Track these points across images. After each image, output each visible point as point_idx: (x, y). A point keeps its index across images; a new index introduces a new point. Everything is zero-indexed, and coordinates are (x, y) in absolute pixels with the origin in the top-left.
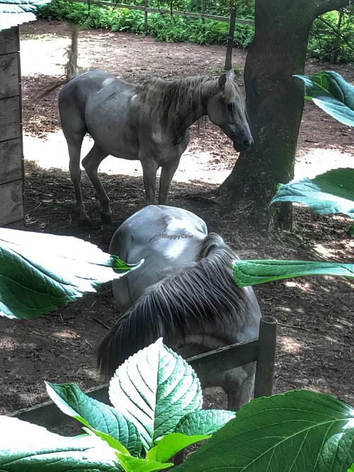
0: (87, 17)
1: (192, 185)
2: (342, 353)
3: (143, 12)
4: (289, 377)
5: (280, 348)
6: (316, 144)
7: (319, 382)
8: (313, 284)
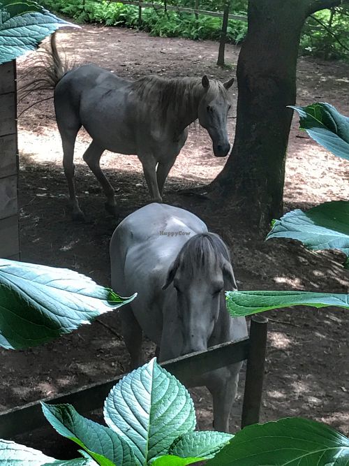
0: (82, 12)
1: (184, 179)
2: (331, 349)
3: (138, 7)
4: (279, 372)
5: (270, 343)
6: (307, 140)
7: (308, 378)
8: (303, 280)
